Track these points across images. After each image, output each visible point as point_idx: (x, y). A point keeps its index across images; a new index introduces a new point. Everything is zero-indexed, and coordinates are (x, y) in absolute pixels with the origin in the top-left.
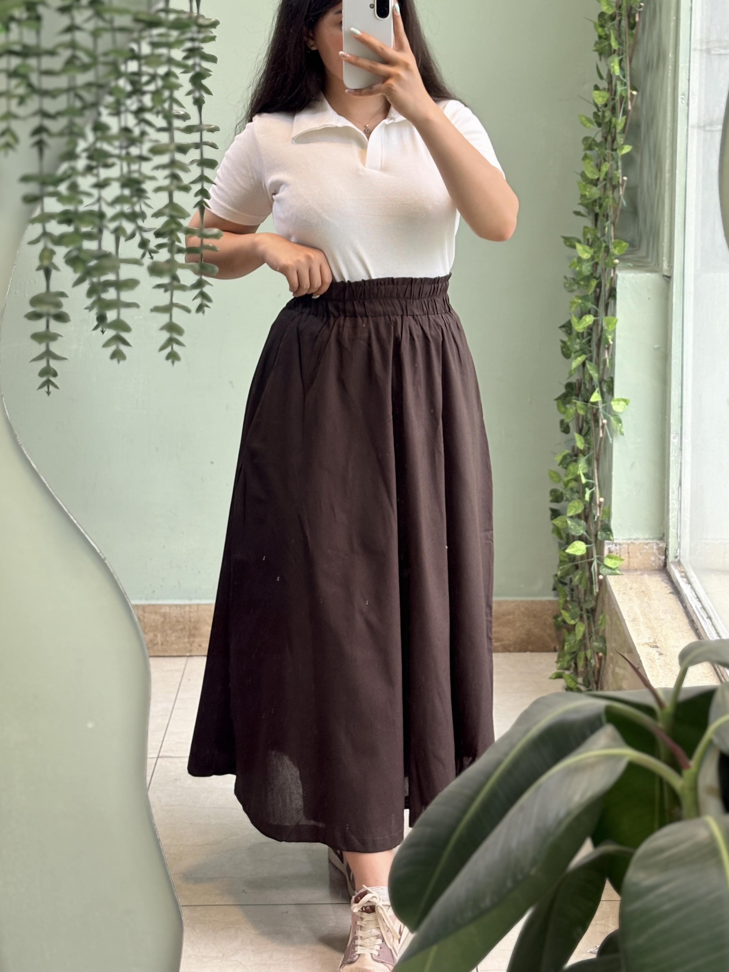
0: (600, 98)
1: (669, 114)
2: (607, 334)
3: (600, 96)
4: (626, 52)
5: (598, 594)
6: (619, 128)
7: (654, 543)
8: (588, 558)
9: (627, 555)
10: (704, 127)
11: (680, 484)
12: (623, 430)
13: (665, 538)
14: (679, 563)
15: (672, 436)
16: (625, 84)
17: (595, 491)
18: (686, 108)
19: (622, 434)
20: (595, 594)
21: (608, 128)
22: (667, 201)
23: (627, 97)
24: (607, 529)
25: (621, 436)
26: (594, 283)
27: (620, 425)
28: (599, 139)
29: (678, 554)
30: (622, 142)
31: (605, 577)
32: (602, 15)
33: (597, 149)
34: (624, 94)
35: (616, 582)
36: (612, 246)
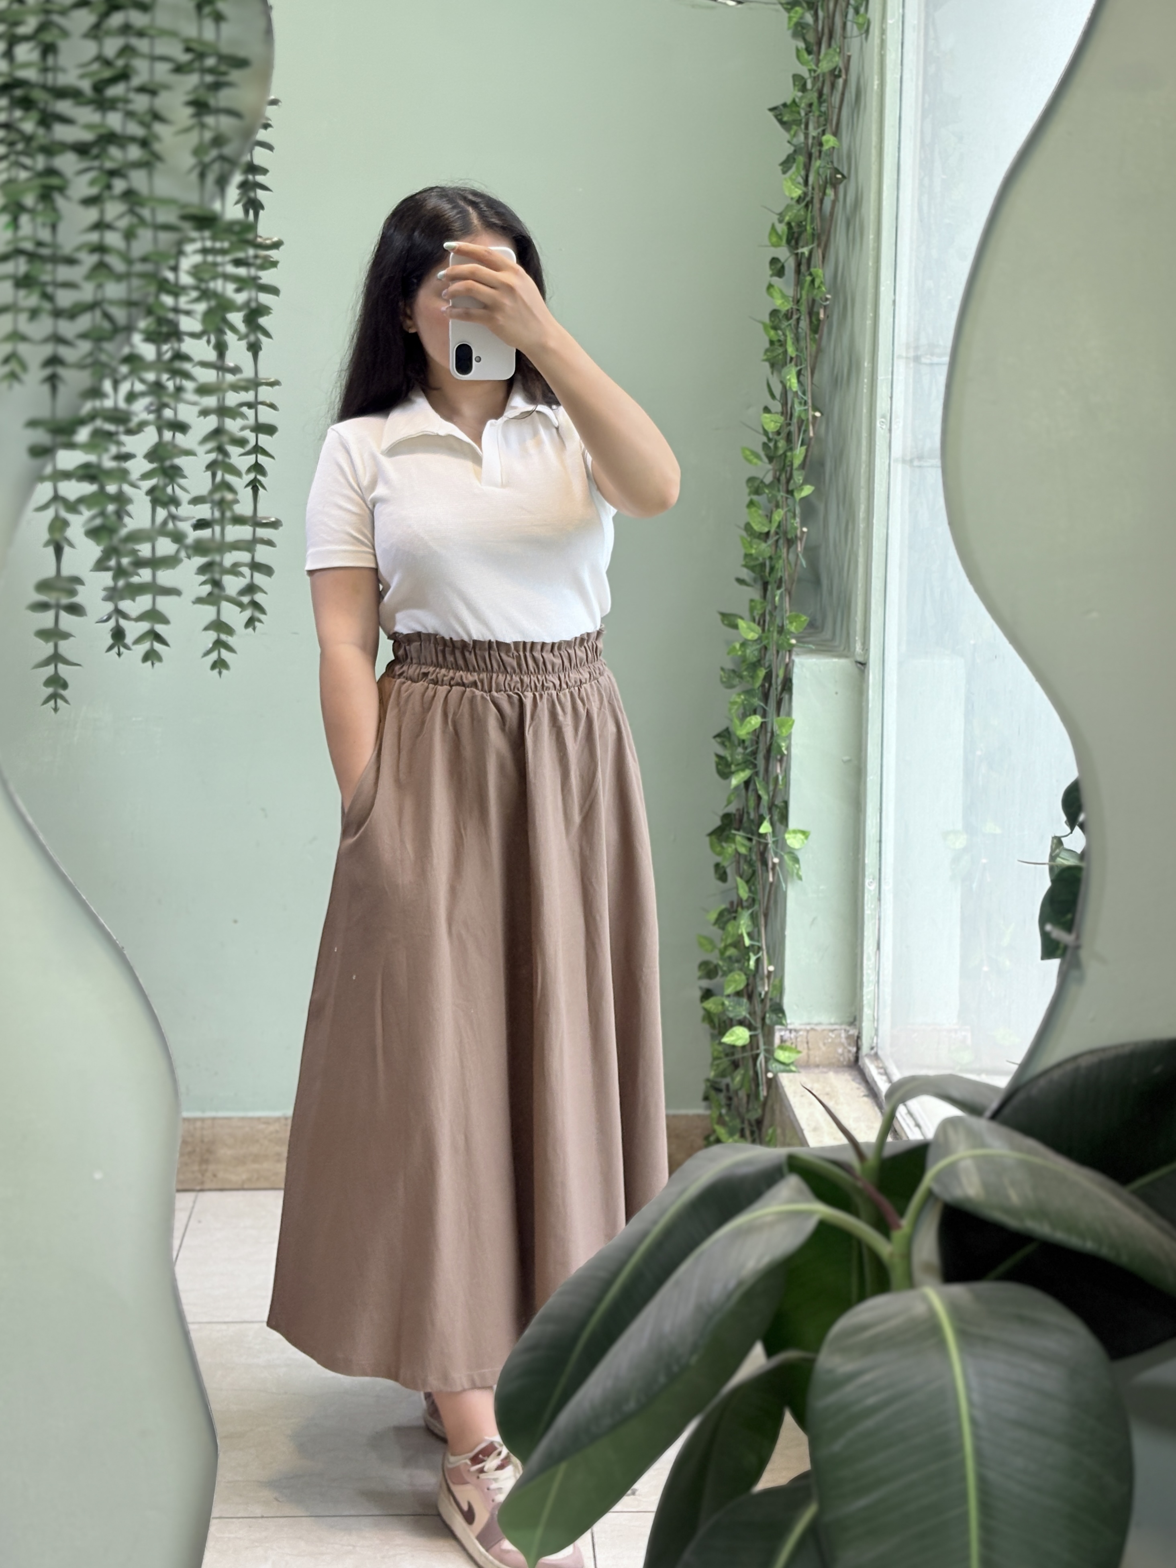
0: (772, 422)
1: (864, 443)
2: (779, 741)
3: (772, 421)
4: (806, 360)
5: (766, 1098)
6: (797, 462)
7: (841, 1029)
8: (752, 1049)
9: (805, 1045)
10: (911, 461)
11: (878, 948)
12: (801, 873)
13: (857, 1023)
14: (876, 1057)
15: (867, 881)
16: (805, 403)
17: (762, 958)
18: (888, 435)
19: (800, 878)
20: (762, 1098)
21: (782, 464)
22: (861, 560)
23: (808, 419)
24: (778, 1010)
25: (799, 882)
26: (762, 673)
27: (797, 866)
28: (768, 479)
29: (874, 1045)
30: (801, 481)
31: (775, 1076)
32: (774, 313)
33: (767, 491)
34: (803, 416)
35: (790, 1081)
36: (787, 622)
